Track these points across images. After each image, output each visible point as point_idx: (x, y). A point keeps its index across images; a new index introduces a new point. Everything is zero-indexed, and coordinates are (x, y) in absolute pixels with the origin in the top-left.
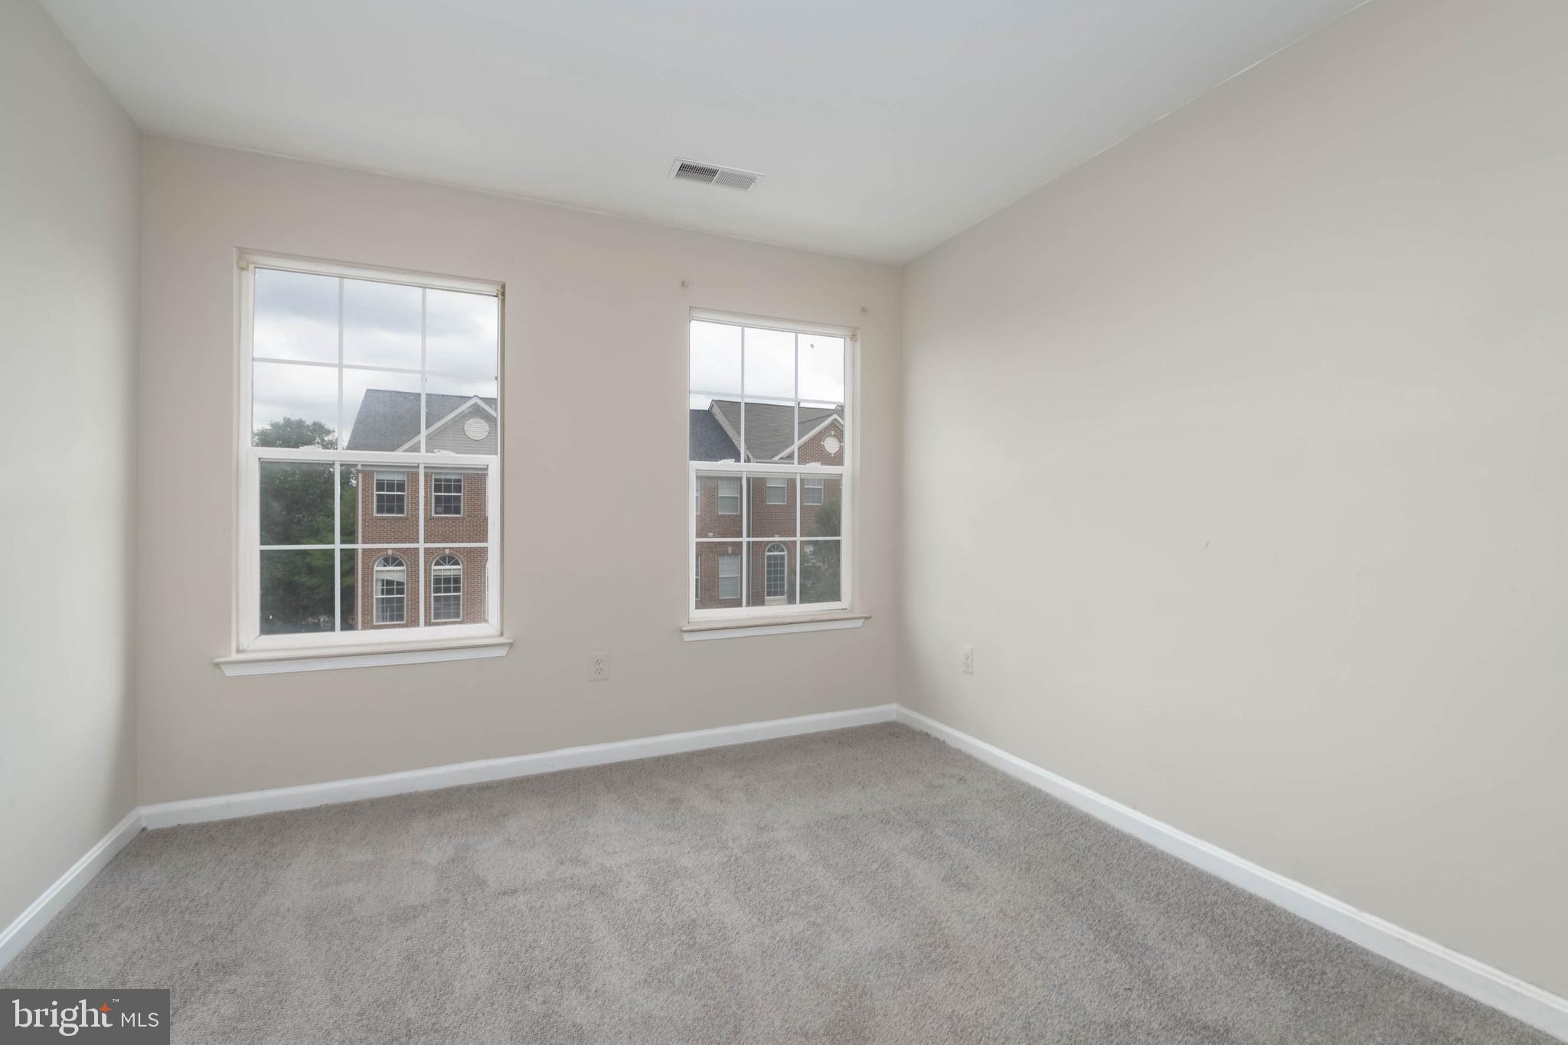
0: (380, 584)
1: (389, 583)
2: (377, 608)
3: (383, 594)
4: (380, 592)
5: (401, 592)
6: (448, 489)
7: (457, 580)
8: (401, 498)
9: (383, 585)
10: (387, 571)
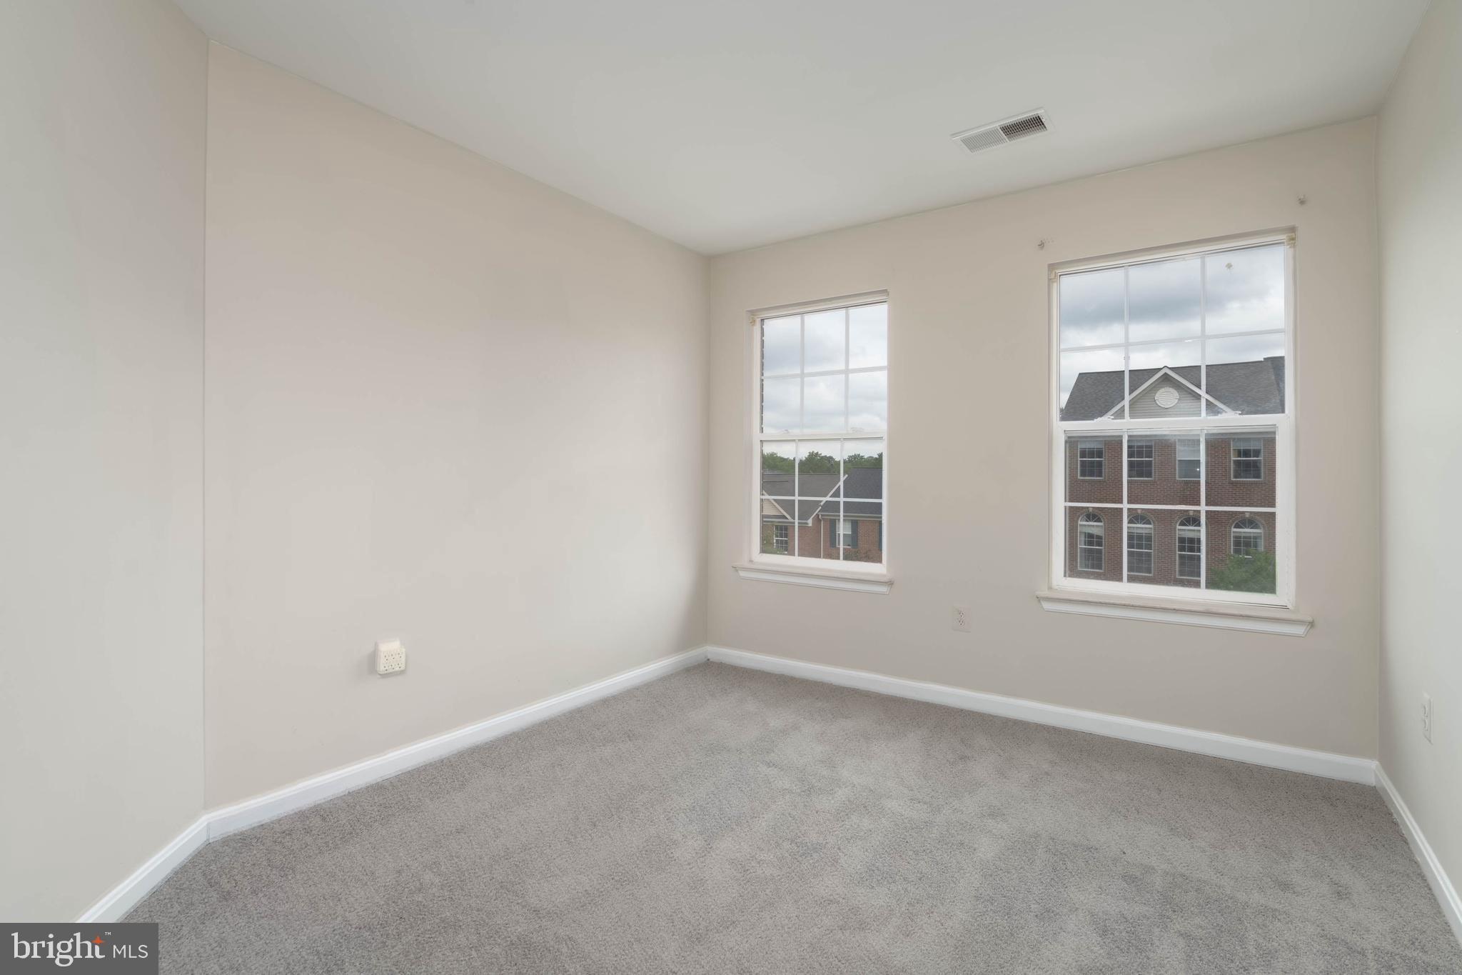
0: (1083, 536)
1: (1090, 536)
2: (1081, 556)
3: (1085, 545)
4: (1083, 543)
5: (1100, 544)
6: (1140, 454)
7: (1149, 538)
8: (1100, 464)
9: (1085, 537)
10: (1089, 526)
